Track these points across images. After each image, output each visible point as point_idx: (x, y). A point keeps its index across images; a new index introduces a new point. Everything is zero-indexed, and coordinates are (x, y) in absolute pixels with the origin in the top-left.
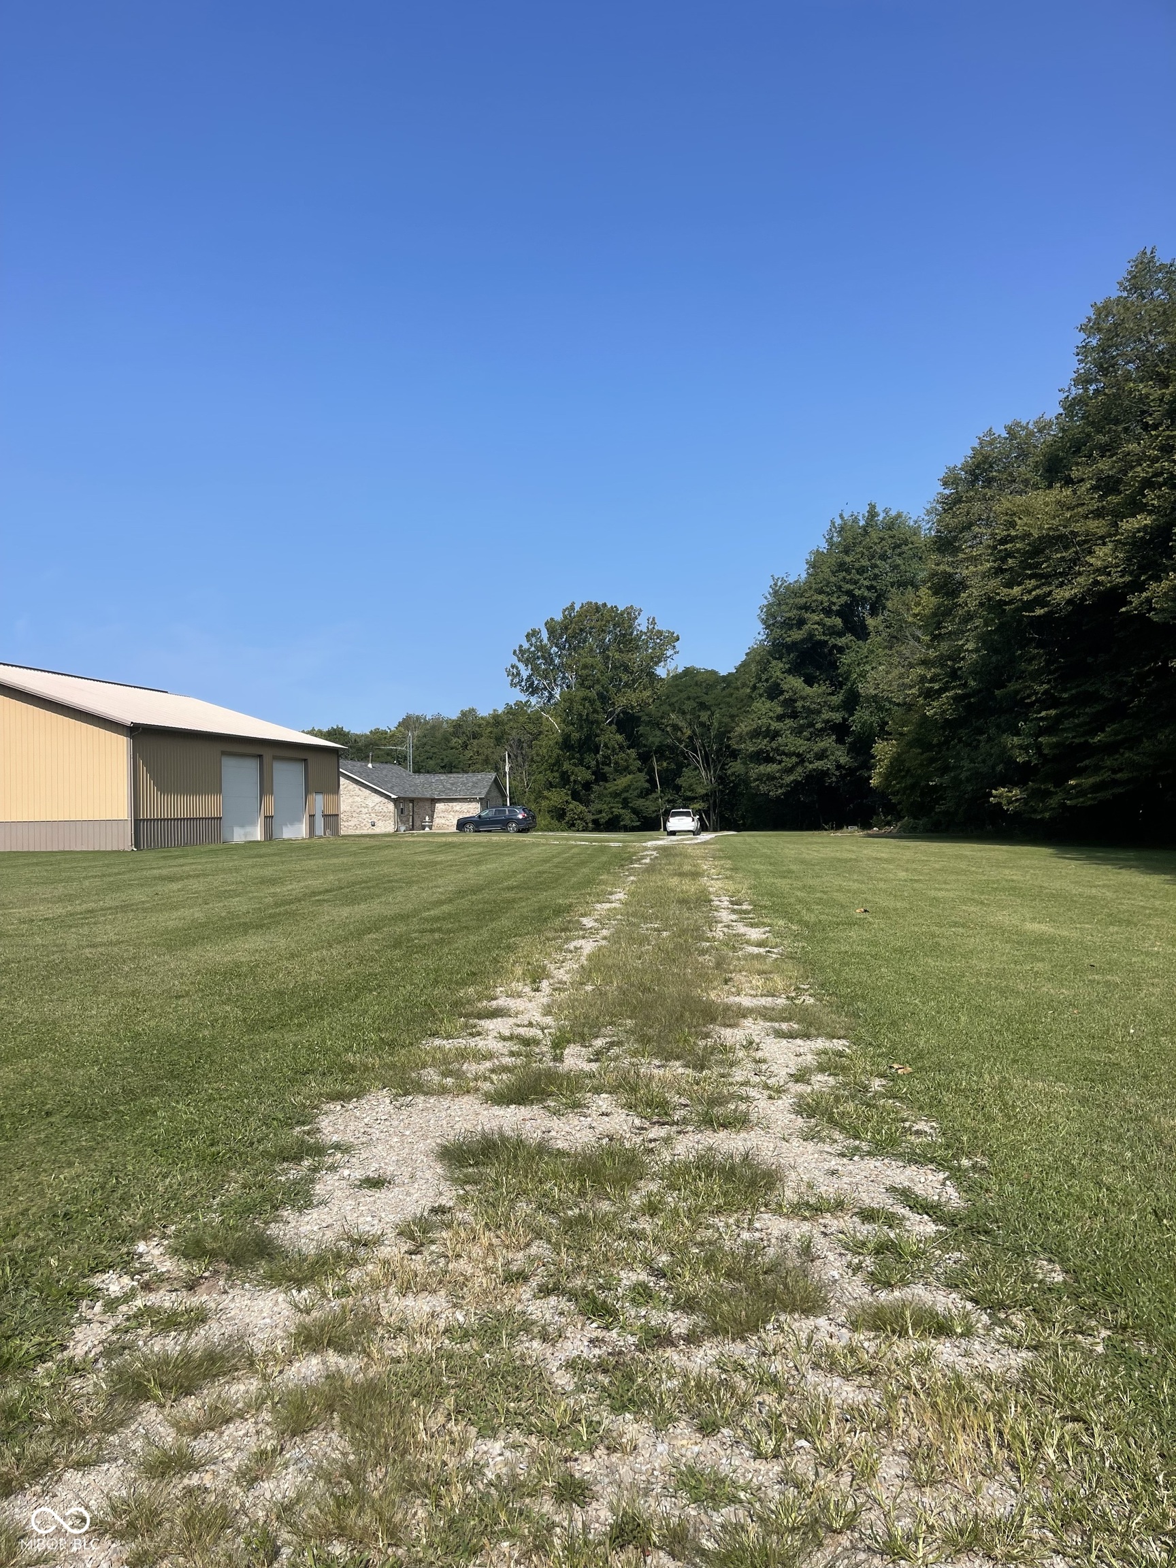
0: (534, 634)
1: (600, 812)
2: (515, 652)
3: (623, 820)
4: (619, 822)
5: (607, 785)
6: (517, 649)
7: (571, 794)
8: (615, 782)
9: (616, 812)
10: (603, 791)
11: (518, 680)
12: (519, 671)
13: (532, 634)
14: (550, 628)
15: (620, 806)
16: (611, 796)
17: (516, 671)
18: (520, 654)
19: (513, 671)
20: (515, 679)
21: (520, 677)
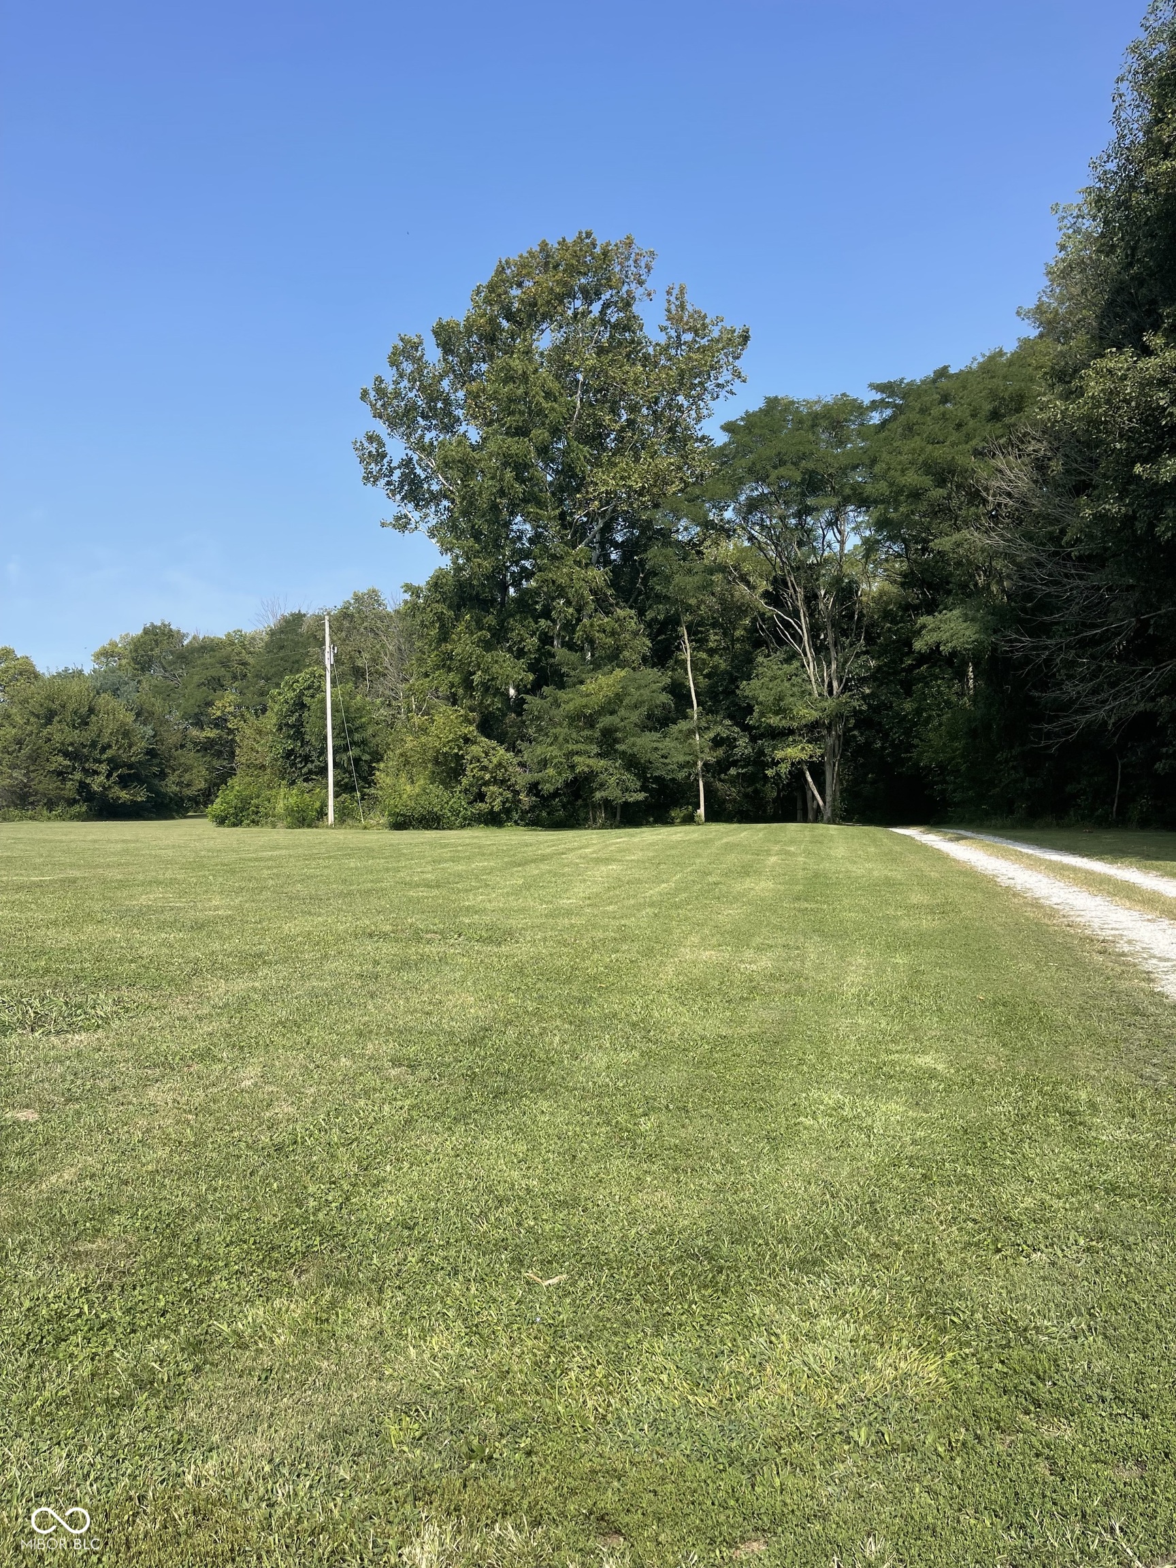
0: (407, 350)
1: (544, 763)
2: (365, 394)
3: (602, 786)
4: (592, 791)
5: (562, 695)
6: (370, 386)
7: (478, 720)
8: (583, 688)
9: (583, 764)
10: (554, 712)
11: (381, 469)
12: (381, 444)
13: (403, 351)
14: (446, 337)
15: (595, 749)
16: (570, 724)
17: (374, 445)
18: (380, 403)
19: (366, 444)
20: (373, 465)
21: (385, 461)
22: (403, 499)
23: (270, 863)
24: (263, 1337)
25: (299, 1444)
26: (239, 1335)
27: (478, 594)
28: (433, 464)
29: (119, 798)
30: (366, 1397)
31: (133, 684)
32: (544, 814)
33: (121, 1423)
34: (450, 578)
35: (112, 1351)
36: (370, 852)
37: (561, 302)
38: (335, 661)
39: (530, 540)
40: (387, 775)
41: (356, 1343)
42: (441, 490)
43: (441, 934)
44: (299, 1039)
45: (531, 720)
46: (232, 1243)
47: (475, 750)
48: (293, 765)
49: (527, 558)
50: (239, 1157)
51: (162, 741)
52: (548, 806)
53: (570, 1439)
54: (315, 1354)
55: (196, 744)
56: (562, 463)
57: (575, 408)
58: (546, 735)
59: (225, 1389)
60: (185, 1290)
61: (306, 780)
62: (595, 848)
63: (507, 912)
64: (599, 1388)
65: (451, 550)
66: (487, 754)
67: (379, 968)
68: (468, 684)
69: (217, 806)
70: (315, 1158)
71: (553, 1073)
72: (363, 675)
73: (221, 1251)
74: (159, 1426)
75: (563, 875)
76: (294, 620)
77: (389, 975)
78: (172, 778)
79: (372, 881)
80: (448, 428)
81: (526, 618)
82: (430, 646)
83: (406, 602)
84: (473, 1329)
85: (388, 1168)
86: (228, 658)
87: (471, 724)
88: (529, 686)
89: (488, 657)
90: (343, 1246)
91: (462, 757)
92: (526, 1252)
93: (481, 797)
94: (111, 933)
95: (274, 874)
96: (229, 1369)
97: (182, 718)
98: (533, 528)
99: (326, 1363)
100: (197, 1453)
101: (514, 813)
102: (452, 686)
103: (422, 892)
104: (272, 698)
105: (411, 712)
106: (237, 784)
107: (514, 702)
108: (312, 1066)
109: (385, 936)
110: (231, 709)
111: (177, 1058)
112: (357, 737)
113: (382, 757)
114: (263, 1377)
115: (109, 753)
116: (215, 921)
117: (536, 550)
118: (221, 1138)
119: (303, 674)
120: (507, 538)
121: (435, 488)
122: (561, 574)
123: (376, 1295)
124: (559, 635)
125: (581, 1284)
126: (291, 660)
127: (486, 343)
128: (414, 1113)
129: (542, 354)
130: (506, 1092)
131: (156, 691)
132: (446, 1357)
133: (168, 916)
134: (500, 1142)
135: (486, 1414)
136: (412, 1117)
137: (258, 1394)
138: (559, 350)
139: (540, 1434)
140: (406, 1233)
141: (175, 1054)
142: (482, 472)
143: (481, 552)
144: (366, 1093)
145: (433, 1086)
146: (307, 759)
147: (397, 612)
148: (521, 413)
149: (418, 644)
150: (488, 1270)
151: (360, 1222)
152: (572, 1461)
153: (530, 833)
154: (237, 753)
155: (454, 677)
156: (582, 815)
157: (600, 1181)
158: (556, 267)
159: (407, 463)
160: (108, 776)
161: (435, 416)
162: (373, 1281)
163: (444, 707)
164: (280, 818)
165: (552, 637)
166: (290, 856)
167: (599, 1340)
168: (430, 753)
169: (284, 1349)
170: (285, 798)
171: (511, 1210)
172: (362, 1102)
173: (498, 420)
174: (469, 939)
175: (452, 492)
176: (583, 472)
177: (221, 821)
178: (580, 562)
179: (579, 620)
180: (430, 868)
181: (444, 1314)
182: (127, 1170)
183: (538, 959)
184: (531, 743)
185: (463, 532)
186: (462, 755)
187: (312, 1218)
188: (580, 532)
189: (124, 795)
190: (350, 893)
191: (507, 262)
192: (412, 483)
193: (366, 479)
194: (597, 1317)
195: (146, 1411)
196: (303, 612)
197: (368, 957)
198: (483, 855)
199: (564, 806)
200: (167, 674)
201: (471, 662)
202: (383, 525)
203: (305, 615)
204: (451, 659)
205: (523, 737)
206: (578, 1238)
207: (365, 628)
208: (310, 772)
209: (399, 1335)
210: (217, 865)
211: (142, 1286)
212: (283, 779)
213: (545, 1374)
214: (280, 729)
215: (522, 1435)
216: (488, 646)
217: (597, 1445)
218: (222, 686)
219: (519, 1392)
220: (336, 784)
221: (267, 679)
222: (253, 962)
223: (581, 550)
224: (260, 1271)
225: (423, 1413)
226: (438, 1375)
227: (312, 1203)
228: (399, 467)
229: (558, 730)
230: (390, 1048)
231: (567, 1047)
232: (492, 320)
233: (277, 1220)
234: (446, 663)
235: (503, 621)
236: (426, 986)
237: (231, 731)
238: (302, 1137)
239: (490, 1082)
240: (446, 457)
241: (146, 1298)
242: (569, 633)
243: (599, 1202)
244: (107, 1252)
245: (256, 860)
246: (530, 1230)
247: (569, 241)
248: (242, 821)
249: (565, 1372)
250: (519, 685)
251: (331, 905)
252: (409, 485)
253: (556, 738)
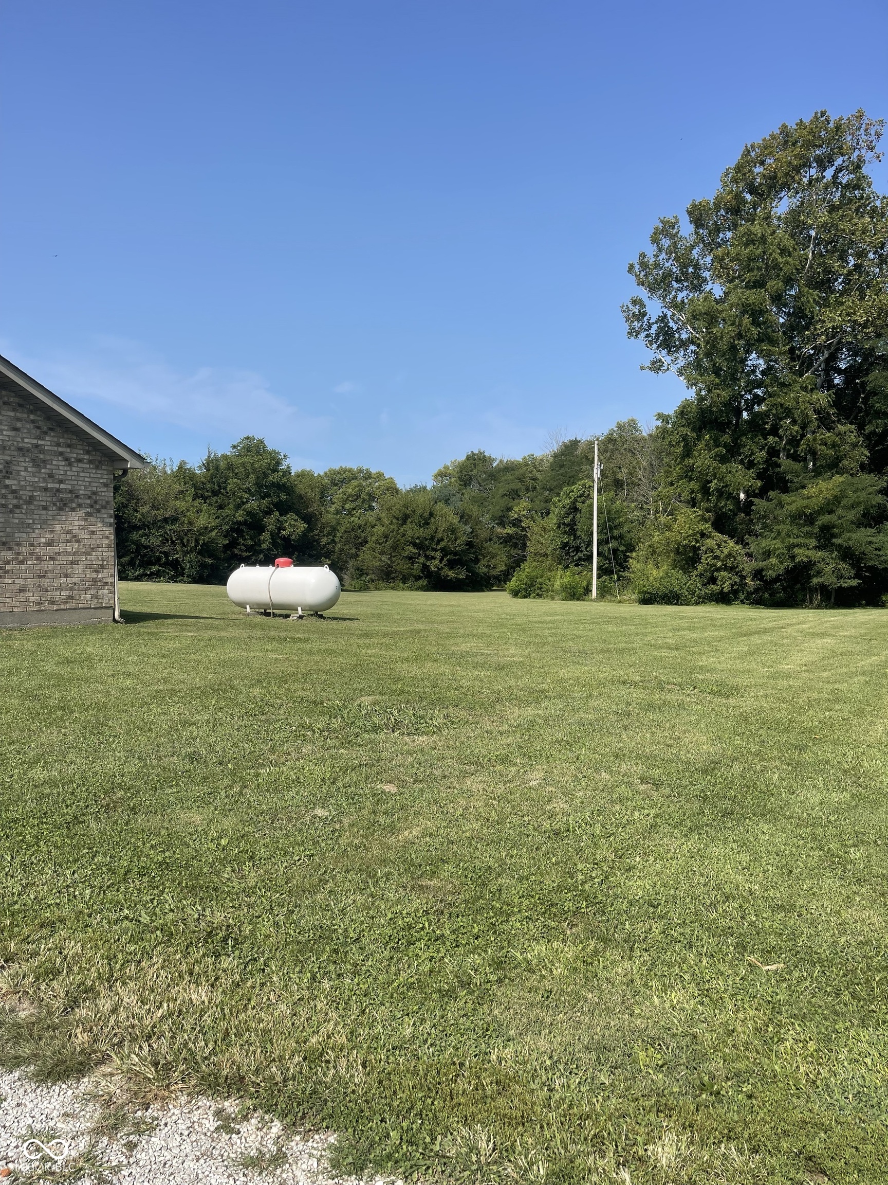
0: (667, 229)
1: (767, 554)
2: (631, 267)
3: (819, 573)
4: (810, 577)
5: (785, 497)
6: (635, 261)
7: (712, 519)
8: (805, 492)
9: (802, 555)
10: (778, 512)
11: (642, 325)
12: (643, 305)
13: (662, 230)
14: (698, 215)
15: (813, 542)
16: (792, 522)
17: (637, 307)
18: (643, 273)
19: (631, 307)
20: (636, 323)
21: (645, 319)
22: (658, 347)
23: (550, 625)
24: (545, 967)
25: (571, 1049)
26: (528, 963)
27: (716, 418)
28: (683, 318)
29: (448, 576)
30: (621, 1026)
31: (459, 495)
32: (766, 595)
33: (448, 1008)
34: (694, 407)
35: (443, 957)
36: (623, 620)
37: (798, 172)
38: (601, 476)
39: (763, 373)
40: (638, 562)
41: (613, 985)
42: (689, 338)
43: (680, 685)
44: (571, 755)
45: (759, 519)
46: (523, 896)
47: (709, 542)
48: (568, 553)
49: (759, 387)
50: (528, 836)
51: (477, 536)
52: (770, 589)
53: (784, 1093)
54: (583, 986)
55: (499, 538)
56: (793, 307)
57: (807, 259)
58: (771, 531)
59: (519, 998)
60: (491, 923)
61: (577, 565)
62: (812, 624)
63: (735, 673)
64: (810, 1059)
65: (695, 384)
66: (719, 546)
67: (630, 708)
68: (705, 491)
69: (513, 583)
70: (582, 844)
71: (772, 803)
72: (622, 485)
73: (516, 901)
74: (474, 1016)
75: (783, 645)
76: (571, 445)
77: (638, 714)
78: (483, 562)
79: (625, 642)
80: (697, 288)
81: (756, 436)
82: (676, 461)
83: (657, 428)
84: (706, 993)
85: (638, 859)
86: (524, 476)
87: (707, 522)
88: (757, 491)
89: (723, 468)
90: (603, 911)
91: (699, 548)
92: (749, 940)
93: (713, 580)
94: (442, 669)
95: (553, 633)
96: (522, 985)
97: (491, 519)
98: (766, 362)
99: (591, 995)
100: (499, 1041)
101: (741, 594)
102: (692, 492)
103: (664, 653)
104: (554, 504)
105: (658, 513)
106: (527, 568)
107: (744, 504)
108: (580, 776)
109: (635, 684)
110: (525, 513)
111: (486, 760)
112: (616, 532)
113: (635, 548)
114: (546, 996)
115: (442, 544)
116: (512, 665)
117: (767, 380)
118: (516, 820)
119: (577, 486)
120: (743, 371)
121: (684, 336)
122: (788, 399)
123: (628, 952)
124: (784, 449)
125: (796, 974)
126: (568, 476)
127: (732, 214)
128: (658, 820)
129: (779, 218)
130: (732, 813)
131: (474, 500)
132: (683, 1009)
133: (480, 659)
134: (727, 851)
135: (715, 1059)
136: (656, 823)
137: (542, 1008)
138: (794, 213)
139: (759, 1084)
140: (651, 910)
141: (484, 757)
142: (724, 320)
143: (721, 384)
144: (621, 800)
145: (672, 802)
146: (577, 549)
147: (650, 435)
148: (759, 269)
149: (666, 460)
150: (716, 949)
151: (616, 896)
152: (786, 1110)
153: (754, 610)
154: (528, 545)
155: (694, 485)
156: (800, 597)
157: (814, 894)
158: (794, 144)
159: (663, 318)
160: (441, 561)
161: (686, 280)
162: (625, 941)
163: (685, 509)
164: (557, 593)
165: (779, 451)
166: (565, 621)
167: (811, 1021)
168: (673, 546)
169: (560, 979)
170: (561, 578)
171: (736, 905)
172: (618, 807)
173: (739, 277)
174: (702, 692)
175: (698, 339)
176: (812, 312)
177: (515, 594)
178: (806, 387)
179: (803, 436)
180: (671, 635)
181: (681, 976)
182: (453, 835)
183: (760, 711)
184: (757, 537)
185: (706, 370)
186: (699, 547)
187: (580, 887)
188: (807, 363)
189: (451, 574)
190: (608, 651)
191: (752, 146)
192: (665, 334)
193: (630, 334)
194: (809, 1002)
195: (465, 1003)
196: (578, 439)
197: (622, 699)
198: (714, 626)
199: (784, 589)
200: (481, 488)
201: (708, 473)
202: (642, 369)
203: (580, 441)
204: (692, 471)
205: (750, 533)
206: (793, 937)
207: (625, 449)
208: (580, 559)
209: (646, 985)
210: (513, 625)
211: (463, 916)
212: (560, 564)
213: (764, 1039)
214: (559, 527)
215: (744, 1082)
216: (723, 459)
217: (807, 1102)
218: (519, 496)
219: (742, 1048)
220: (599, 568)
221: (551, 490)
222: (538, 696)
223: (808, 378)
224: (543, 920)
225: (664, 1048)
226: (676, 1022)
227: (580, 877)
228: (656, 323)
229: (781, 527)
230: (639, 769)
231: (785, 784)
232: (738, 197)
233: (555, 885)
234: (688, 474)
235: (736, 439)
236: (668, 725)
237: (524, 529)
238: (573, 827)
239: (719, 803)
240: (694, 311)
241: (465, 925)
242: (793, 447)
243: (813, 911)
244: (440, 889)
245: (540, 622)
246: (752, 924)
247: (807, 121)
248: (530, 594)
249: (782, 1040)
250: (749, 490)
251: (594, 658)
252: (664, 335)
253: (779, 533)
